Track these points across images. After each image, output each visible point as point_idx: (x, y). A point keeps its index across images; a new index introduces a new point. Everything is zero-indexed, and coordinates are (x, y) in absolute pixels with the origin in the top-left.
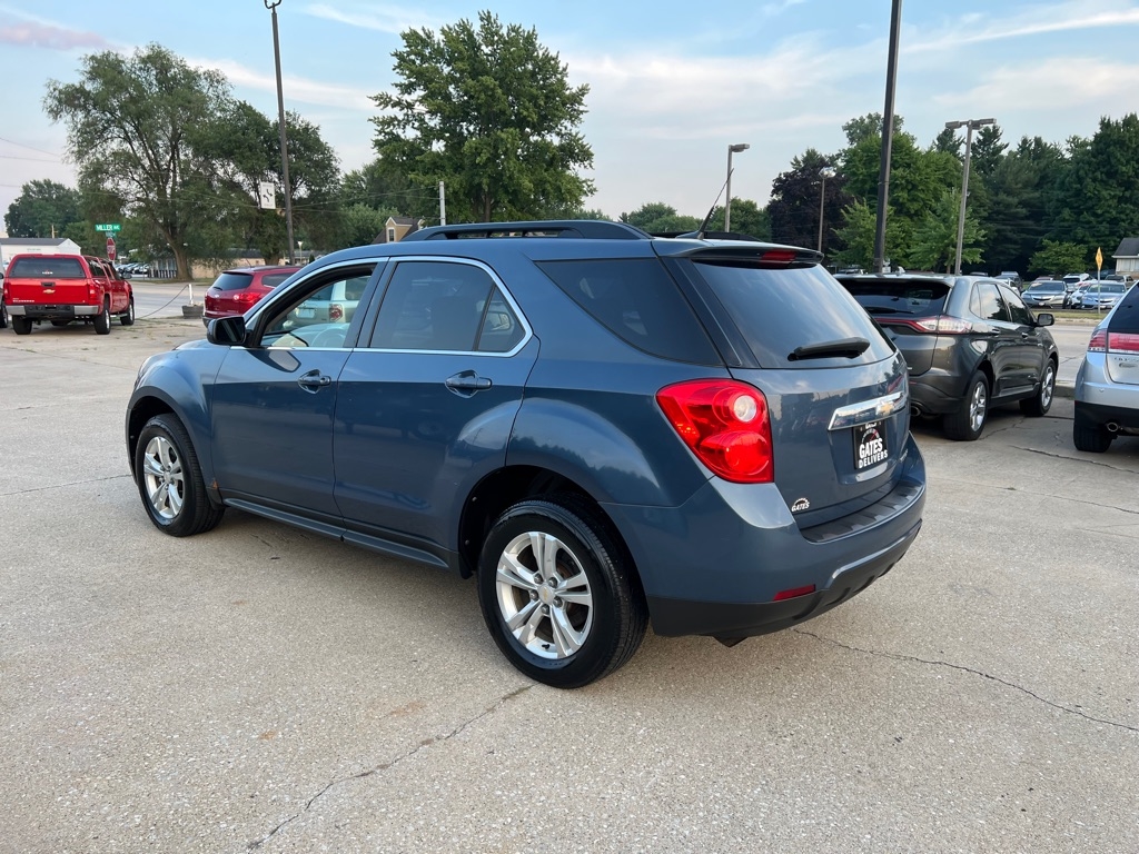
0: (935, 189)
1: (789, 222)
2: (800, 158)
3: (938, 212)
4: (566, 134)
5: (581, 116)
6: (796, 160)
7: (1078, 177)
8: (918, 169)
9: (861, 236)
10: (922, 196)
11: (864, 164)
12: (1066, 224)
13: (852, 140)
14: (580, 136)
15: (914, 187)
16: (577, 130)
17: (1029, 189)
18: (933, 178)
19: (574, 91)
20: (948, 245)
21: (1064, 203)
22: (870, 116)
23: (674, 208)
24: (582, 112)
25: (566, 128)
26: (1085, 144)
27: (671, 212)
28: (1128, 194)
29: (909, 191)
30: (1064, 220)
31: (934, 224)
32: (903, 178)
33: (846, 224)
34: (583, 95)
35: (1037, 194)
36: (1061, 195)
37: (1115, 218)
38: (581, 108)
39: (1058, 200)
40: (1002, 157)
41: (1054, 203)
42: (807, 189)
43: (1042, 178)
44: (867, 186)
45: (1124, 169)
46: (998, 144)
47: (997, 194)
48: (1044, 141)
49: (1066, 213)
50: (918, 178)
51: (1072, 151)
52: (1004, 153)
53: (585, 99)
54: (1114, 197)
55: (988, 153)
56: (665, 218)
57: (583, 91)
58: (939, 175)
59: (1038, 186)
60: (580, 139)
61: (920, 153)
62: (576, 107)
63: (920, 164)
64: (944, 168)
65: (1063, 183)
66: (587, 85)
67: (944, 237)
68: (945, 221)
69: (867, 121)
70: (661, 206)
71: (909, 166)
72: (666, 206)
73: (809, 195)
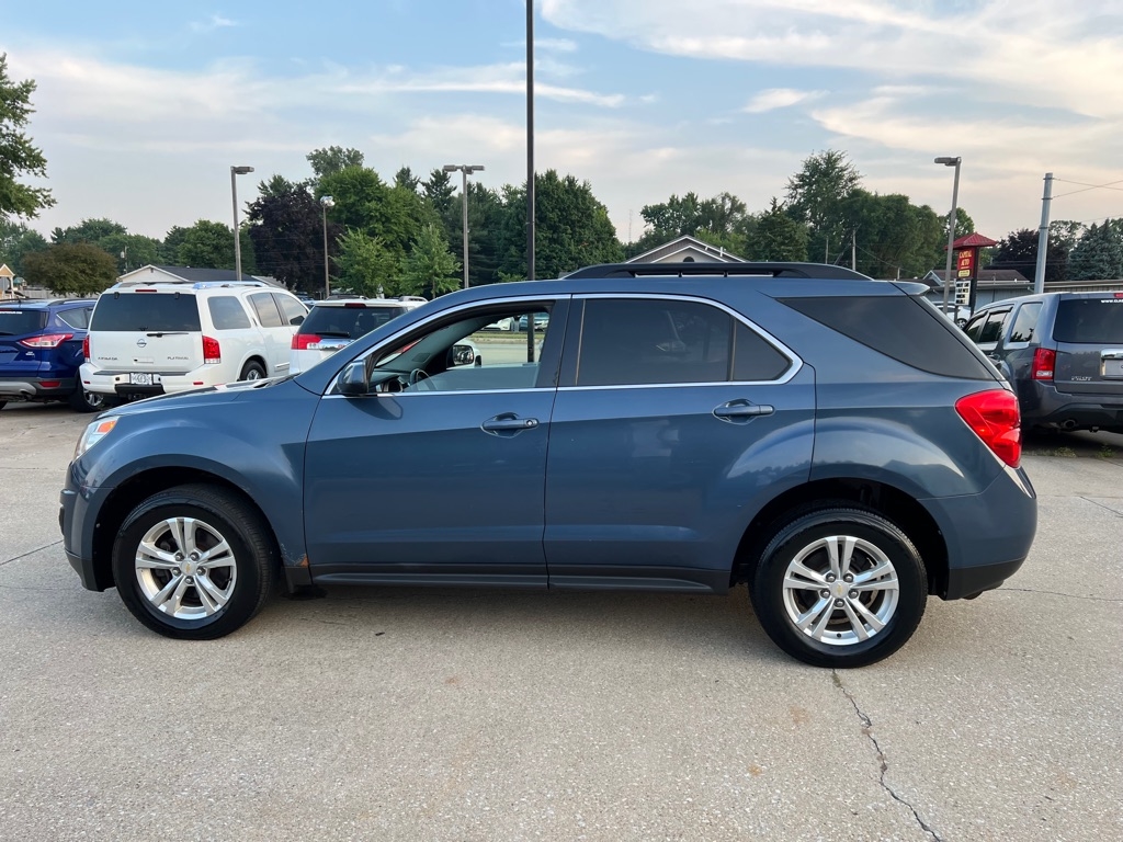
0: (406, 223)
1: (274, 248)
2: (267, 184)
3: (420, 244)
4: (7, 135)
5: (25, 116)
6: (263, 184)
7: (518, 219)
8: (389, 203)
9: (358, 264)
10: (396, 228)
11: (338, 195)
12: (514, 259)
13: (318, 170)
14: (26, 138)
15: (388, 220)
16: (22, 131)
17: (478, 228)
18: (403, 212)
19: (16, 86)
20: (432, 274)
21: (510, 242)
22: (332, 149)
23: (123, 225)
24: (27, 111)
25: (8, 128)
26: (516, 192)
27: (119, 229)
28: (555, 236)
29: (383, 223)
30: (512, 256)
31: (418, 255)
32: (377, 210)
33: (343, 252)
34: (28, 91)
35: (485, 233)
36: (508, 235)
37: (549, 256)
38: (26, 106)
39: (505, 239)
40: (453, 197)
41: (502, 242)
42: (289, 215)
43: (487, 219)
44: (344, 216)
45: (551, 215)
46: (448, 186)
47: (454, 231)
48: (484, 186)
49: (513, 250)
50: (390, 212)
51: (507, 197)
52: (454, 194)
53: (31, 97)
54: (546, 238)
55: (441, 194)
56: (113, 235)
57: (28, 87)
58: (407, 210)
59: (484, 226)
60: (26, 142)
61: (387, 189)
62: (20, 104)
63: (391, 198)
64: (411, 205)
65: (507, 224)
66: (33, 81)
67: (428, 267)
68: (427, 252)
69: (329, 153)
70: (106, 222)
71: (380, 200)
72: (113, 223)
73: (292, 222)
